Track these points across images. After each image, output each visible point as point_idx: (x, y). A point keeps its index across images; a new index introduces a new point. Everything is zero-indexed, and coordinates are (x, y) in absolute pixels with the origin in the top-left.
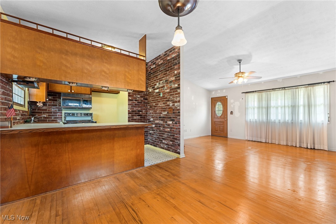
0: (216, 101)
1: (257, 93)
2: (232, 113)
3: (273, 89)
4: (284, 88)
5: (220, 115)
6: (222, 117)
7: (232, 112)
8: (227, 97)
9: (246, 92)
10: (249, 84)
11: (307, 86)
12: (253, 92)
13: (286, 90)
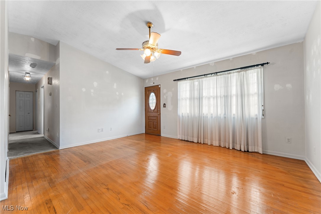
0: (150, 92)
1: (190, 80)
3: (205, 75)
4: (216, 73)
5: (154, 108)
6: (156, 110)
7: (164, 104)
8: (159, 86)
9: (178, 80)
10: (181, 70)
11: (240, 70)
12: (185, 79)
13: (218, 75)
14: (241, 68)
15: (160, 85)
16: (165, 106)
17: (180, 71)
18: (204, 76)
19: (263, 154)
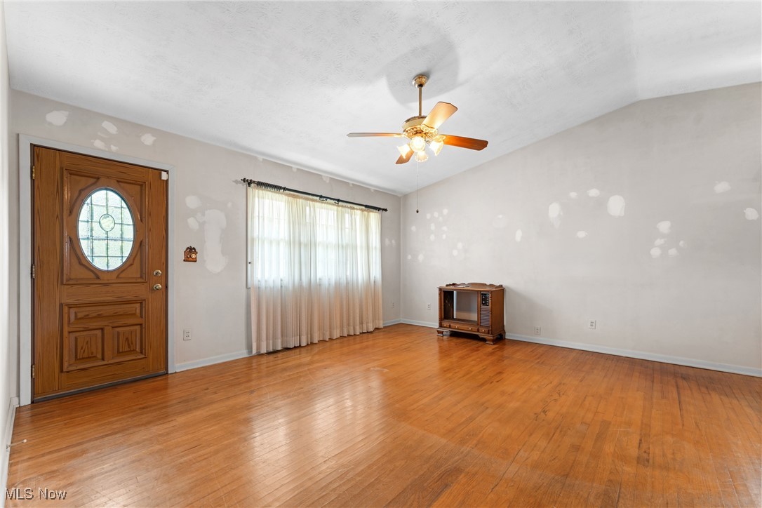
0: (84, 182)
1: (287, 195)
2: (190, 254)
3: (321, 197)
4: (339, 200)
5: (115, 264)
6: (134, 272)
7: (191, 250)
8: (164, 176)
9: (260, 184)
10: (260, 158)
11: (364, 208)
12: (280, 188)
13: (339, 206)
14: (366, 206)
15: (167, 172)
16: (193, 256)
17: (255, 158)
18: (318, 198)
19: (384, 327)
